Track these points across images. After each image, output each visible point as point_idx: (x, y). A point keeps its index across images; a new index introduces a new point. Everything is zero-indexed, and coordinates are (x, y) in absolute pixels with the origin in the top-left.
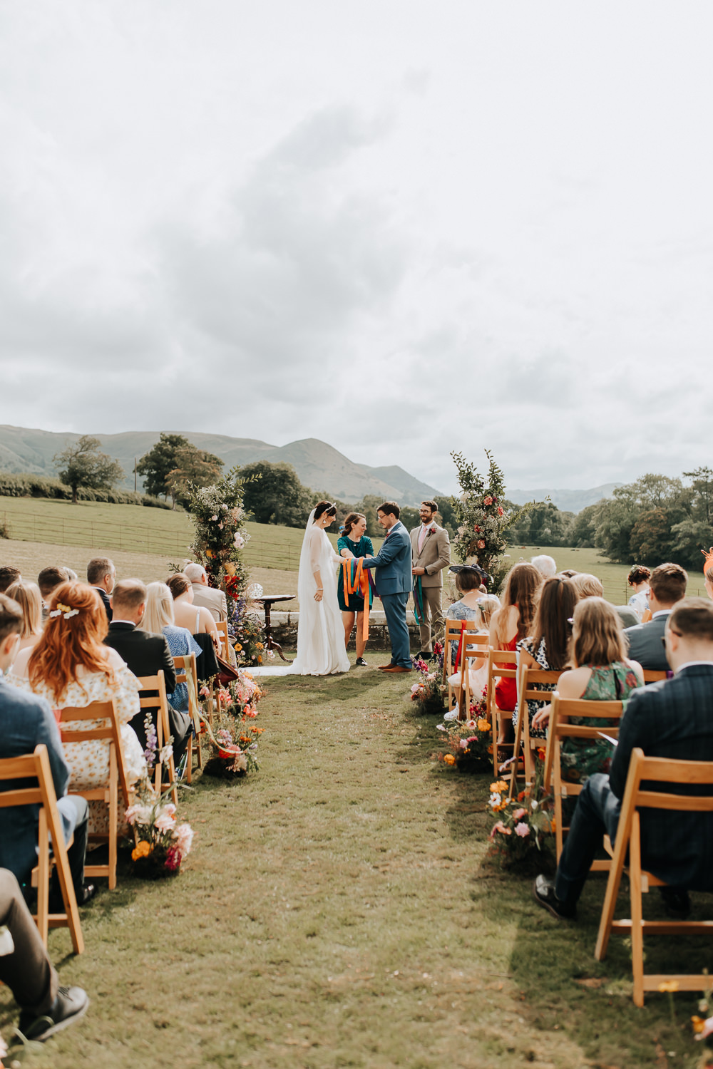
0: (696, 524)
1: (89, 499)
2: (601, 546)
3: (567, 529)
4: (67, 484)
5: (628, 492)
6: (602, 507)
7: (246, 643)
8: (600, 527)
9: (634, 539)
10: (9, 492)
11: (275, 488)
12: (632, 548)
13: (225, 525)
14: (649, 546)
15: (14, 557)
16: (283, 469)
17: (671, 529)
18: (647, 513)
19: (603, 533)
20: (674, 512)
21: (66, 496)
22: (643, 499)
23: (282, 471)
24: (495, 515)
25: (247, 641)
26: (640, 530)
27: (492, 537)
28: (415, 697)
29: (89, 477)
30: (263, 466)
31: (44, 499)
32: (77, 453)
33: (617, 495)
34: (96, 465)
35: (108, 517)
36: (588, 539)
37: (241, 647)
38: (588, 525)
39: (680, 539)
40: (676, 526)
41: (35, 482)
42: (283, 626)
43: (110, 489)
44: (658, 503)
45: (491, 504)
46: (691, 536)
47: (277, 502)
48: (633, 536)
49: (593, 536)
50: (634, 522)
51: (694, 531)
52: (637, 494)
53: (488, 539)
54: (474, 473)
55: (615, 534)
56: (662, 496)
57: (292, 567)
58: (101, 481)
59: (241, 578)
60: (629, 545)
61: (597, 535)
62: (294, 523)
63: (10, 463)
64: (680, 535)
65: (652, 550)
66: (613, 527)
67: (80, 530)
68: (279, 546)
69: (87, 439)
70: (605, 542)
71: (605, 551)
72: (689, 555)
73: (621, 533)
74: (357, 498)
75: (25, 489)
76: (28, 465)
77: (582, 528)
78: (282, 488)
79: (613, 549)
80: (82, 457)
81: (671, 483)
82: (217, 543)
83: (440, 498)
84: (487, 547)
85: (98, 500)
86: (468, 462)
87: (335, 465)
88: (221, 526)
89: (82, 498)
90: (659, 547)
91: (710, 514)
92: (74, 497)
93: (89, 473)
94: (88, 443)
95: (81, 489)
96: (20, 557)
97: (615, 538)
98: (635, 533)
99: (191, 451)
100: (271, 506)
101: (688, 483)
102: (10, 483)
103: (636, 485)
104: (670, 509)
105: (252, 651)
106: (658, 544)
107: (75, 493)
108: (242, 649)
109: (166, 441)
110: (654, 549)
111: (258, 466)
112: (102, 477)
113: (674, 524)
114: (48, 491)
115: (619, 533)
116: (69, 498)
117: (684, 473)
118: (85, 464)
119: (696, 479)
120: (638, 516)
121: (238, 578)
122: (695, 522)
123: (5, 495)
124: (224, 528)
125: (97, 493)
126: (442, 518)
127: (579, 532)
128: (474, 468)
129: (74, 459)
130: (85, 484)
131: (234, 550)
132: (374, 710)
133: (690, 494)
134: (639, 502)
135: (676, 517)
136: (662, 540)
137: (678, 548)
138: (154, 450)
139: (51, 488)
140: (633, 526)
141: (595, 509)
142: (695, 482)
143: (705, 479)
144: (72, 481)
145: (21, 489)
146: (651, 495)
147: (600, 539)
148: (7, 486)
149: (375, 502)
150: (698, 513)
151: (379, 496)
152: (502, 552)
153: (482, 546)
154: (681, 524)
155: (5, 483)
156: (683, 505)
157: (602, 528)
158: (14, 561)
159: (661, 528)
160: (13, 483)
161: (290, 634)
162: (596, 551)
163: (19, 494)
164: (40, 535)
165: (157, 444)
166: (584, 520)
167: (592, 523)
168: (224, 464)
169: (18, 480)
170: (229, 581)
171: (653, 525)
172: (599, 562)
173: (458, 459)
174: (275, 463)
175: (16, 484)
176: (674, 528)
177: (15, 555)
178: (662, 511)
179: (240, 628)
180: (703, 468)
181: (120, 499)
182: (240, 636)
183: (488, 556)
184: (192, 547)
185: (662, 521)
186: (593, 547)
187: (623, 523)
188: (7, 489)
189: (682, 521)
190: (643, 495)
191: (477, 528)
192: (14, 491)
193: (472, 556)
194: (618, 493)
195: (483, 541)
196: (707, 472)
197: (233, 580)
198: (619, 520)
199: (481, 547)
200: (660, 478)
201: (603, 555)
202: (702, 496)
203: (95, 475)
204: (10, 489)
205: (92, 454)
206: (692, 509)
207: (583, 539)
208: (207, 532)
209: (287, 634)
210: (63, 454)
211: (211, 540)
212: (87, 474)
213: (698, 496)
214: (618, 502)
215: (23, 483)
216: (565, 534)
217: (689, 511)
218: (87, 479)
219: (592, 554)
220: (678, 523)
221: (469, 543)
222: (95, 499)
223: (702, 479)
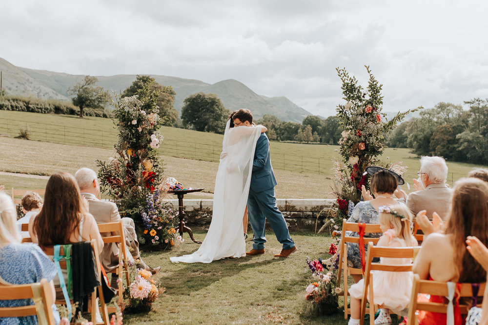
0: (472, 134)
1: (91, 115)
2: (411, 147)
3: (390, 136)
4: (77, 105)
5: (429, 114)
6: (412, 122)
7: (160, 230)
8: (411, 135)
9: (432, 142)
10: (40, 110)
11: (208, 109)
12: (431, 149)
13: (144, 128)
14: (442, 147)
15: (26, 152)
16: (212, 97)
17: (456, 137)
18: (441, 126)
19: (413, 139)
20: (458, 126)
21: (76, 113)
22: (438, 118)
23: (212, 99)
24: (374, 121)
25: (161, 228)
26: (436, 137)
27: (371, 141)
28: (310, 298)
29: (90, 102)
30: (200, 96)
31: (62, 115)
32: (83, 86)
33: (422, 116)
34: (95, 94)
35: (99, 126)
36: (403, 142)
37: (155, 232)
38: (403, 134)
39: (462, 143)
40: (459, 135)
41: (57, 105)
42: (196, 211)
43: (103, 109)
44: (447, 120)
45: (370, 112)
46: (468, 141)
47: (209, 118)
48: (432, 141)
49: (406, 141)
50: (432, 132)
51: (469, 138)
52: (435, 114)
53: (368, 142)
54: (357, 86)
55: (420, 140)
56: (450, 116)
57: (215, 159)
58: (98, 104)
59: (157, 173)
60: (429, 146)
61: (409, 140)
62: (220, 131)
63: (46, 93)
64: (461, 141)
65: (443, 150)
66: (419, 135)
67: (79, 135)
68: (209, 146)
69: (89, 78)
70: (414, 145)
71: (414, 150)
72: (467, 153)
73: (424, 139)
74: (260, 116)
75: (51, 109)
76: (57, 95)
77: (399, 135)
78: (212, 109)
79: (419, 149)
80: (86, 88)
81: (456, 107)
82: (136, 143)
83: (310, 116)
84: (366, 149)
85: (96, 116)
86: (351, 76)
87: (246, 96)
88: (140, 129)
89: (87, 114)
90: (448, 148)
91: (480, 128)
92: (81, 114)
93: (90, 98)
94: (90, 80)
95: (86, 109)
96: (30, 152)
97: (420, 142)
98: (433, 139)
99: (156, 86)
100: (205, 121)
101: (467, 108)
102: (41, 105)
103: (433, 110)
104: (455, 125)
105: (165, 236)
106: (448, 146)
107: (82, 111)
108: (156, 235)
109: (140, 79)
110: (445, 149)
111: (197, 96)
112: (99, 101)
113: (458, 133)
114: (65, 110)
115: (423, 139)
116: (78, 115)
117: (465, 102)
118: (88, 94)
119: (472, 105)
120: (434, 128)
121: (154, 174)
122: (471, 132)
123: (38, 112)
124: (142, 131)
125: (96, 112)
126: (311, 129)
127: (397, 138)
128: (356, 80)
129: (81, 90)
130: (88, 106)
131: (150, 149)
132: (269, 307)
133: (468, 115)
134: (435, 120)
135: (458, 129)
136: (450, 144)
137: (460, 149)
138: (133, 85)
139: (67, 108)
140: (432, 135)
141: (408, 124)
142: (471, 107)
143: (477, 106)
144: (80, 104)
145: (48, 109)
146: (443, 115)
147: (411, 143)
148: (39, 107)
149: (270, 118)
150: (473, 127)
151: (272, 115)
152: (381, 153)
153: (363, 147)
154: (462, 133)
155: (38, 105)
156: (463, 121)
157: (413, 136)
158: (25, 155)
159: (450, 136)
160: (43, 105)
161: (201, 217)
162: (408, 150)
163: (46, 112)
164: (53, 137)
165: (134, 81)
166: (400, 131)
167: (405, 132)
168: (175, 94)
169: (46, 103)
170: (147, 175)
171: (445, 134)
172: (410, 157)
173: (342, 73)
174: (207, 94)
175: (44, 105)
176: (458, 136)
177: (27, 150)
178: (451, 125)
179: (155, 217)
180: (477, 98)
181: (110, 115)
182: (155, 223)
183: (368, 156)
184: (115, 146)
185: (450, 132)
186: (406, 147)
187: (425, 133)
188: (39, 108)
189: (463, 132)
190: (438, 115)
191: (358, 132)
192: (43, 109)
193: (354, 156)
194: (422, 114)
195: (364, 144)
196: (479, 101)
197: (150, 174)
198: (423, 130)
199: (362, 149)
200: (449, 105)
201: (413, 153)
202: (476, 116)
203: (94, 101)
204: (41, 109)
205: (93, 87)
206: (469, 124)
207: (400, 142)
208: (128, 134)
209: (199, 217)
210: (74, 87)
211: (131, 141)
212: (89, 100)
213: (473, 116)
214: (422, 119)
215: (49, 105)
216: (389, 139)
217: (467, 126)
218: (89, 103)
219: (406, 152)
220: (460, 133)
221: (352, 145)
222: (95, 115)
223: (476, 105)
